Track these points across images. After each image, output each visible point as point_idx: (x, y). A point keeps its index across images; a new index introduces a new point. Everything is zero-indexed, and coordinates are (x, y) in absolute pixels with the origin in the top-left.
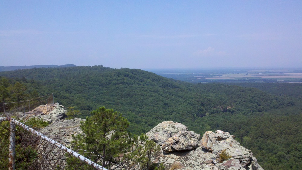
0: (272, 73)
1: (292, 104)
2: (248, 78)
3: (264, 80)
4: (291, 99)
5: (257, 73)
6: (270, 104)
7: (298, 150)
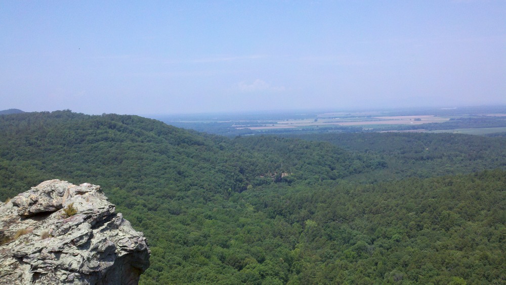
0: (356, 117)
1: (383, 165)
2: (317, 126)
3: (342, 128)
4: (383, 158)
5: (332, 118)
6: (350, 166)
7: (388, 237)
